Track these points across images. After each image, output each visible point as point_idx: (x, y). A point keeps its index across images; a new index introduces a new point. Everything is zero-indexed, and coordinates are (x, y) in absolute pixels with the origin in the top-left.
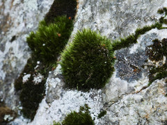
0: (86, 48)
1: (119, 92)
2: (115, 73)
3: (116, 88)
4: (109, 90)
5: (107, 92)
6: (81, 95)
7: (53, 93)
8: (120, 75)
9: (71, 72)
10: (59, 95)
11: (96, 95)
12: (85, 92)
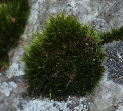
0: (67, 40)
1: (115, 99)
2: (106, 74)
3: (109, 95)
4: (100, 97)
5: (96, 100)
6: (54, 105)
7: (6, 104)
8: (113, 78)
9: (43, 73)
10: (15, 106)
11: (78, 105)
12: (60, 101)
